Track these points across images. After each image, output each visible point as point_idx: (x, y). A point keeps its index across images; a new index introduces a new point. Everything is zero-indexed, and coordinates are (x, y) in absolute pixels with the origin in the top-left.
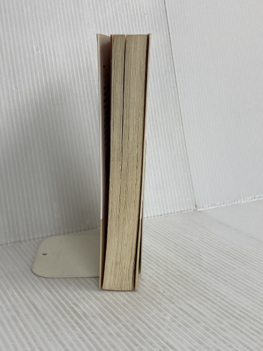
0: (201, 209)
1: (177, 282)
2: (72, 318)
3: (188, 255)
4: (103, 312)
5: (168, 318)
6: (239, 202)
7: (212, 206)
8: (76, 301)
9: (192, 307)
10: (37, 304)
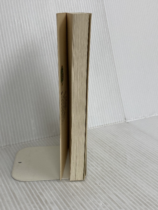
0: (129, 121)
1: (109, 177)
2: (37, 203)
3: (117, 155)
4: (58, 199)
5: (101, 205)
6: (154, 115)
7: (136, 118)
8: (41, 191)
9: (117, 196)
10: (16, 193)
